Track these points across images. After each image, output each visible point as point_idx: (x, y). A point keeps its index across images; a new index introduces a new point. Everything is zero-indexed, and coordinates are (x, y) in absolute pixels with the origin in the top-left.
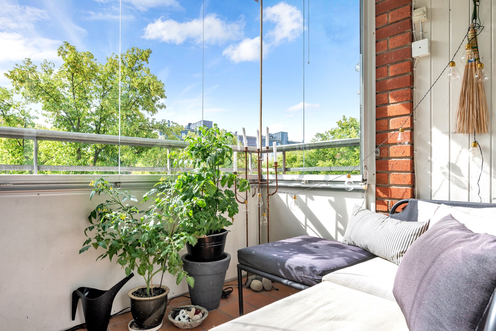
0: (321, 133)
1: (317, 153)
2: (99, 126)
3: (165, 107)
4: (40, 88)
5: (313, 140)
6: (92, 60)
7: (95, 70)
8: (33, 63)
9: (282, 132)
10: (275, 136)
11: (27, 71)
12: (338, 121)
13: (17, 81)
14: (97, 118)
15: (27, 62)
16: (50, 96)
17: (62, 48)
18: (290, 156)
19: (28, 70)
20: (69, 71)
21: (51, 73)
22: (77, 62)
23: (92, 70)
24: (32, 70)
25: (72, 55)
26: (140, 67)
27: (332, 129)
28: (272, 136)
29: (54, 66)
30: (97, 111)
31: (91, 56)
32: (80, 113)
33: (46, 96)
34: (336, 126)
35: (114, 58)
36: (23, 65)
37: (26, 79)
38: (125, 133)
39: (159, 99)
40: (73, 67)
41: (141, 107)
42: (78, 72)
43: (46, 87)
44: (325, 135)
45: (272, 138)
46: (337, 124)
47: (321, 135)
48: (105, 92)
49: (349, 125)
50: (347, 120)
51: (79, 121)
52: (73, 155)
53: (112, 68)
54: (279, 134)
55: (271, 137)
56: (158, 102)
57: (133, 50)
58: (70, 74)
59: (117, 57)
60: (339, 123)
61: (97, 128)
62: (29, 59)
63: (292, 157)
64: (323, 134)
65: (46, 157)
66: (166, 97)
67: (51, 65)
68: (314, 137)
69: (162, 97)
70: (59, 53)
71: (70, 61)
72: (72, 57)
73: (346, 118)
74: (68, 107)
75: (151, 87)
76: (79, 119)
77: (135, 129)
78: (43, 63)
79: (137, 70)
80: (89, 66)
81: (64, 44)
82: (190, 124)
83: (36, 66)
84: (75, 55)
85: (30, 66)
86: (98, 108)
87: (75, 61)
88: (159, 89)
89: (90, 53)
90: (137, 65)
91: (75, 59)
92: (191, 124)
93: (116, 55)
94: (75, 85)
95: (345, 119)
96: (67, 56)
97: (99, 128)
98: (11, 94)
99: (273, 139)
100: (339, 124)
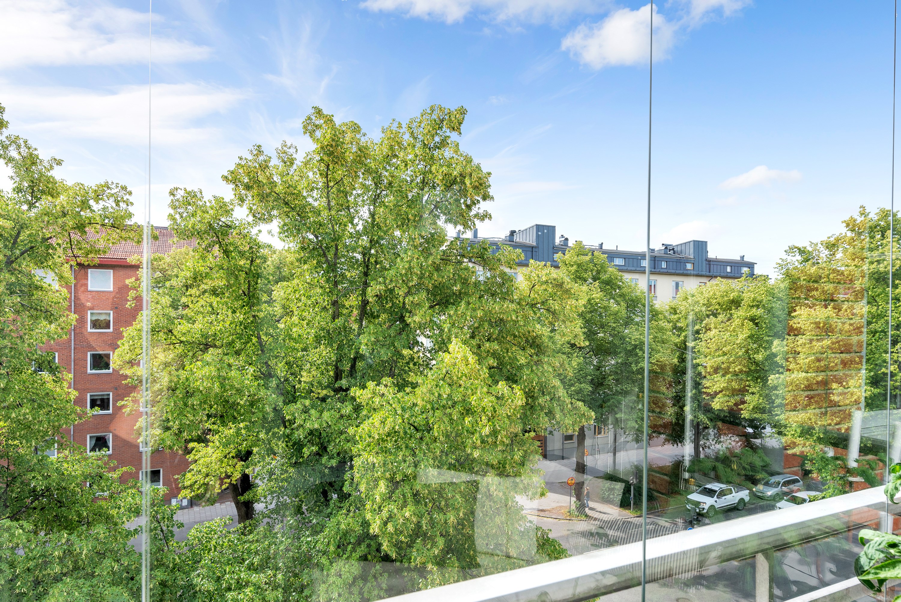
0: (800, 245)
1: (791, 289)
2: (368, 256)
3: (490, 218)
4: (275, 195)
5: (783, 260)
6: (358, 136)
7: (365, 157)
8: (265, 153)
9: (694, 241)
10: (679, 249)
11: (255, 167)
12: (847, 218)
13: (241, 187)
14: (365, 241)
15: (255, 152)
16: (291, 207)
17: (310, 118)
18: (726, 296)
19: (257, 166)
20: (322, 160)
21: (292, 164)
22: (337, 146)
23: (360, 156)
24: (264, 167)
25: (329, 131)
26: (444, 143)
27: (829, 238)
28: (673, 249)
29: (297, 151)
30: (365, 227)
31: (356, 128)
32: (339, 235)
33: (285, 209)
34: (842, 230)
35: (394, 127)
36: (250, 157)
37: (255, 182)
38: (419, 272)
39: (478, 202)
40: (330, 154)
41: (443, 218)
42: (337, 162)
43: (285, 193)
44: (810, 249)
45: (674, 253)
46: (845, 225)
47: (799, 249)
48: (378, 192)
49: (876, 227)
50: (871, 216)
51: (337, 249)
52: (324, 309)
53: (391, 148)
54: (687, 245)
55: (672, 251)
56: (476, 209)
57: (433, 110)
58: (323, 167)
59: (400, 126)
60: (851, 225)
61: (365, 259)
62: (259, 146)
63: (732, 298)
64: (805, 248)
65: (282, 310)
66: (492, 198)
67: (292, 151)
68: (784, 256)
69: (484, 199)
70: (305, 127)
71: (326, 144)
72: (328, 136)
73: (867, 211)
74: (320, 225)
75: (467, 181)
76: (336, 246)
77: (435, 263)
78: (280, 148)
79: (438, 148)
80: (354, 149)
81: (313, 111)
82: (513, 233)
83: (270, 158)
84: (333, 132)
85: (261, 158)
86: (367, 222)
87: (334, 144)
88: (481, 184)
89: (356, 124)
90: (437, 139)
91: (333, 140)
92: (515, 232)
93: (399, 123)
94: (331, 184)
95: (863, 213)
96: (318, 134)
97: (369, 259)
98: (231, 207)
99: (676, 255)
100: (848, 225)
